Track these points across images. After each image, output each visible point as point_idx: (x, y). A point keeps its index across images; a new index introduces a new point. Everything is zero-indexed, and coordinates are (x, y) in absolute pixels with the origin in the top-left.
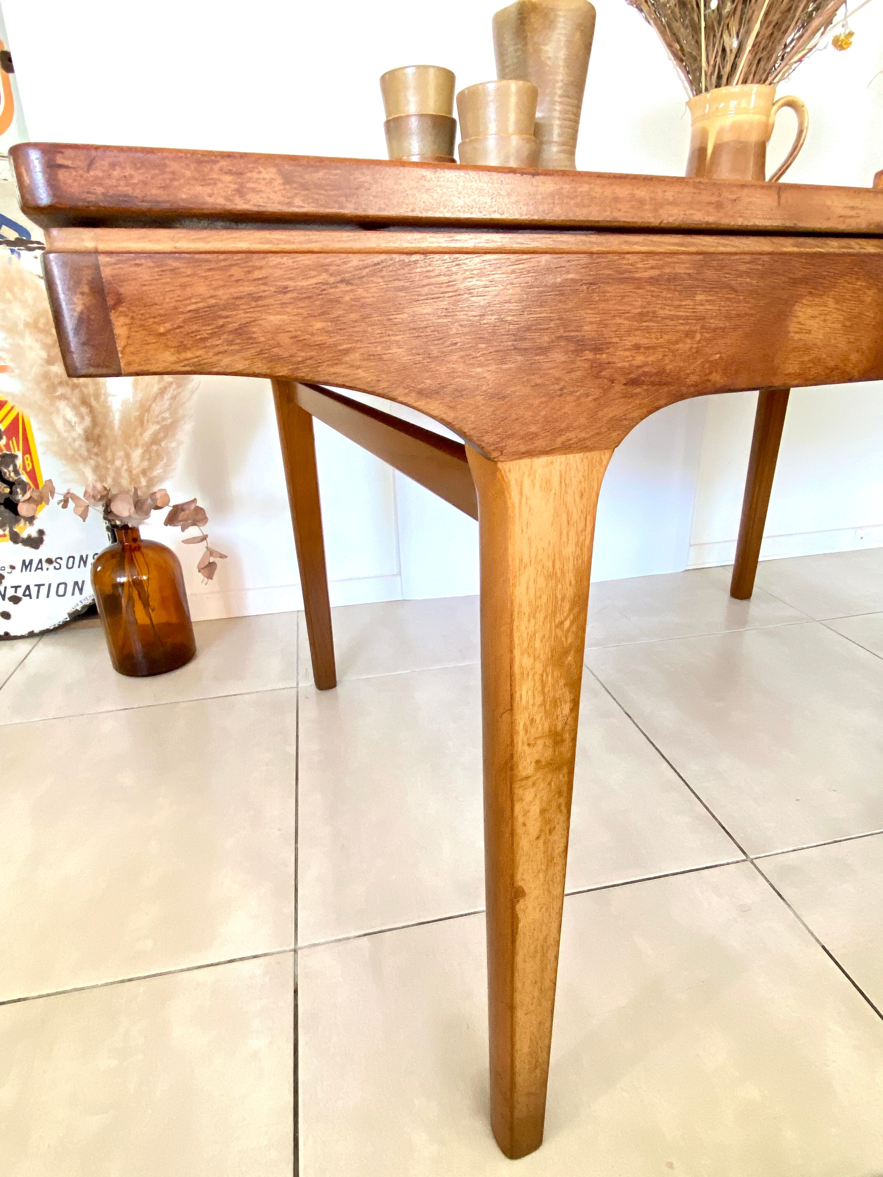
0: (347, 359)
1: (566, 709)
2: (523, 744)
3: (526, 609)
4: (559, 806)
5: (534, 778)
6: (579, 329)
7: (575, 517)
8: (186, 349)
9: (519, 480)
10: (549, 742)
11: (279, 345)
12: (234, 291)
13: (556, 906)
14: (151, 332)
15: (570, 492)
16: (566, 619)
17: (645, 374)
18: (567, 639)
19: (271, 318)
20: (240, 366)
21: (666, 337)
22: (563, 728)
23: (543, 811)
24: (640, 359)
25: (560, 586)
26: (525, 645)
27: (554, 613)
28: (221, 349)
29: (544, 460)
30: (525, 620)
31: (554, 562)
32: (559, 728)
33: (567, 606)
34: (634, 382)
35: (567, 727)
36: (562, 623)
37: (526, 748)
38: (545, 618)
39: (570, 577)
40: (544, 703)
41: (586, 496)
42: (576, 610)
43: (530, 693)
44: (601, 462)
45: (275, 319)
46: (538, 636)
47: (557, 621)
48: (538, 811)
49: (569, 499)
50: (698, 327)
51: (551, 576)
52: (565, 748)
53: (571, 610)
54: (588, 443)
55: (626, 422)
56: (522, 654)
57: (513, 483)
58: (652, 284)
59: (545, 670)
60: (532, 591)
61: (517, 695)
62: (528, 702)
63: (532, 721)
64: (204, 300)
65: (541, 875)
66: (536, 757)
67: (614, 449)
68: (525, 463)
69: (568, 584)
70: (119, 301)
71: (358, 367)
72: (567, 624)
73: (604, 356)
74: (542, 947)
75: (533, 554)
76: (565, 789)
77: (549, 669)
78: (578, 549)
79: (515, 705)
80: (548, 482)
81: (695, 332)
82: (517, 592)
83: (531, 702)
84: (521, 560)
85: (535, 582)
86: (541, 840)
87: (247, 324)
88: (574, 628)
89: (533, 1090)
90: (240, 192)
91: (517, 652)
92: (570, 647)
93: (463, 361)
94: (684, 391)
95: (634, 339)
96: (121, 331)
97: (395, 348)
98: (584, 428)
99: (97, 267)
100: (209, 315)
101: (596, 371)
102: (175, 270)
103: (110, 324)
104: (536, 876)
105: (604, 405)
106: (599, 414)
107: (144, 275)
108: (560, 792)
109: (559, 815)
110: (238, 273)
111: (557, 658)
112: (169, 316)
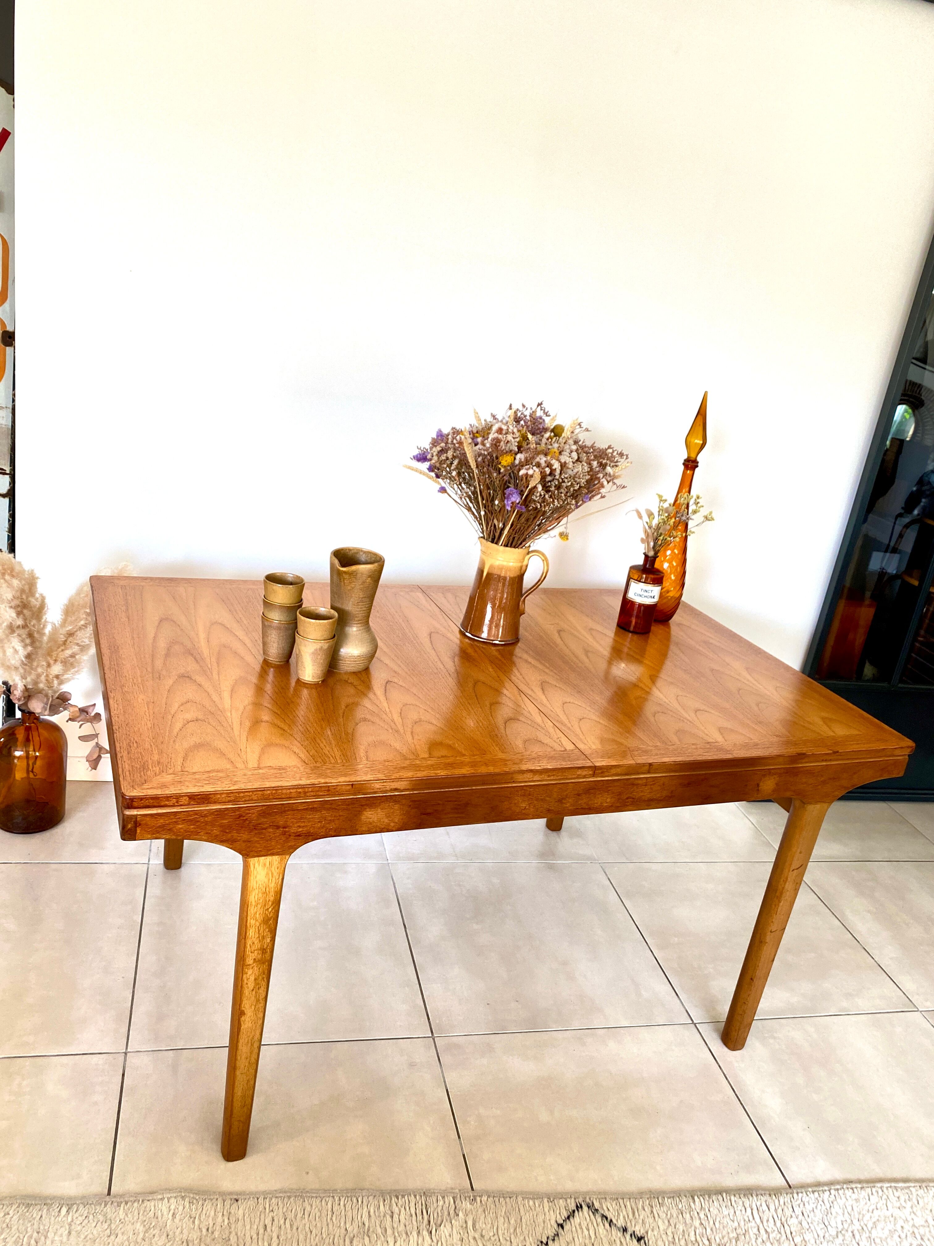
0: (199, 834)
1: (269, 940)
3: (254, 903)
4: (263, 978)
5: (252, 966)
6: (278, 823)
7: (275, 874)
8: (154, 834)
9: (254, 863)
10: (260, 952)
12: (170, 821)
13: (260, 1022)
14: (146, 831)
15: (273, 867)
17: (302, 833)
18: (270, 914)
21: (311, 823)
23: (255, 979)
24: (301, 829)
25: (268, 896)
26: (251, 916)
27: (265, 905)
28: (163, 834)
29: (263, 858)
30: (253, 907)
31: (266, 888)
32: (265, 947)
33: (270, 903)
34: (299, 836)
35: (268, 947)
36: (268, 909)
37: (250, 953)
38: (261, 907)
39: (272, 893)
40: (259, 937)
41: (279, 868)
42: (274, 905)
43: (252, 934)
44: (285, 858)
45: (180, 826)
46: (258, 913)
47: (266, 908)
48: (253, 978)
49: (273, 869)
51: (265, 893)
52: (267, 956)
53: (272, 905)
54: (281, 853)
55: (296, 846)
56: (251, 919)
57: (252, 864)
59: (260, 925)
60: (256, 898)
61: (248, 934)
63: (253, 943)
65: (253, 1007)
66: (254, 957)
67: (291, 854)
68: (256, 859)
69: (271, 896)
70: (140, 824)
71: (203, 836)
72: (270, 909)
73: (287, 829)
74: (251, 1040)
75: (258, 885)
76: (266, 972)
77: (262, 925)
79: (246, 937)
80: (265, 865)
81: (322, 821)
82: (250, 898)
83: (253, 936)
86: (254, 992)
88: (273, 911)
89: (242, 1119)
90: (177, 802)
91: (249, 918)
92: (271, 918)
93: (237, 833)
94: (319, 837)
95: (298, 825)
96: (138, 831)
97: (215, 831)
98: (279, 849)
99: (136, 818)
100: (162, 827)
101: (284, 833)
102: (156, 818)
103: (136, 830)
104: (251, 1007)
105: (287, 842)
106: (286, 845)
107: (148, 819)
108: (264, 974)
109: (263, 982)
110: (172, 817)
111: (266, 921)
112: (151, 828)
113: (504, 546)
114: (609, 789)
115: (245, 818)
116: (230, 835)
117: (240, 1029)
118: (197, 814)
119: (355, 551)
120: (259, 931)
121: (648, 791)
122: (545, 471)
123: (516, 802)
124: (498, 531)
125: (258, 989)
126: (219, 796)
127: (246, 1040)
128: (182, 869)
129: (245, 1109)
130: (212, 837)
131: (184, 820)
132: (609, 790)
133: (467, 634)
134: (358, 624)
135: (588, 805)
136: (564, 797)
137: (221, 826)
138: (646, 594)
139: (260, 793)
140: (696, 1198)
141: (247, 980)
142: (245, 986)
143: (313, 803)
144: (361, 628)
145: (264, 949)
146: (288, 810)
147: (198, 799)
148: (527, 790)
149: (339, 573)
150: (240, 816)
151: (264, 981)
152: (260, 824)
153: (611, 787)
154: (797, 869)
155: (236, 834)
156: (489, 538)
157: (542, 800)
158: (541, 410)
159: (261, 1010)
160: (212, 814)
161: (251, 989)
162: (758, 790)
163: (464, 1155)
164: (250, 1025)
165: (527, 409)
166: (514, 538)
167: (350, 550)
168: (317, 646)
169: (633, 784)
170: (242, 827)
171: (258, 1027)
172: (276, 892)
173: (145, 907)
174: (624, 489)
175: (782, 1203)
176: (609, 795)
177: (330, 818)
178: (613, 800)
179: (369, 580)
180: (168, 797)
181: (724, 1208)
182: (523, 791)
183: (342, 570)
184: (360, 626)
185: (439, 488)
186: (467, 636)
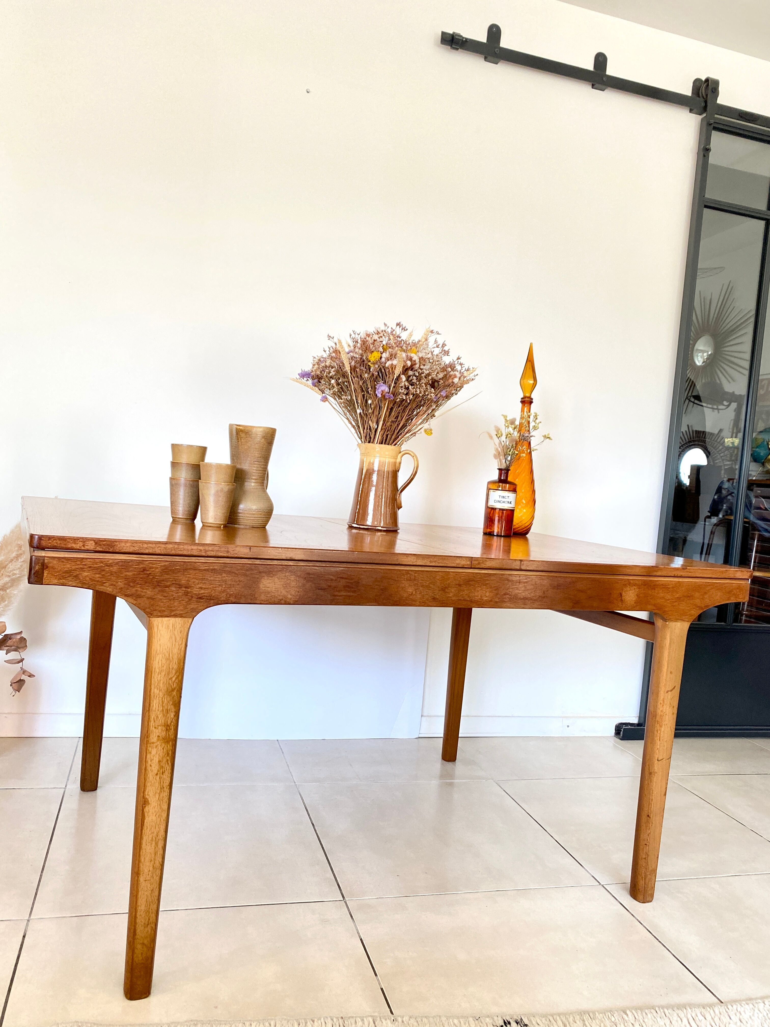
0: (104, 585)
1: (172, 715)
2: (153, 727)
3: (157, 670)
4: (167, 760)
5: (156, 744)
6: (180, 581)
7: (178, 639)
8: (61, 579)
9: (157, 624)
10: (164, 728)
11: (86, 580)
12: (77, 567)
14: (52, 575)
15: (176, 630)
16: (173, 677)
17: (204, 596)
18: (173, 685)
19: (85, 573)
20: (74, 585)
21: (212, 586)
22: (171, 724)
23: (159, 761)
24: (202, 591)
25: (171, 663)
26: (156, 684)
27: (168, 674)
28: (70, 580)
29: (166, 619)
30: (157, 674)
31: (169, 654)
32: (169, 723)
33: (174, 672)
34: (200, 598)
35: (172, 724)
36: (171, 678)
37: (154, 728)
38: (165, 675)
39: (176, 660)
40: (163, 710)
41: (182, 633)
42: (178, 674)
43: (157, 705)
44: (188, 622)
45: (86, 574)
46: (161, 682)
47: (170, 677)
49: (176, 633)
50: (224, 584)
51: (168, 659)
52: (171, 733)
53: (176, 673)
54: (184, 615)
55: (198, 610)
56: (155, 688)
57: (155, 625)
58: (205, 571)
59: (164, 696)
60: (160, 663)
61: (152, 705)
62: (156, 708)
63: (157, 717)
64: (68, 568)
65: (157, 796)
66: (158, 734)
67: (193, 618)
68: (160, 619)
69: (175, 663)
70: (47, 567)
71: (108, 587)
72: (174, 679)
73: (189, 590)
74: (156, 838)
75: (162, 650)
76: (170, 753)
77: (166, 696)
78: (179, 651)
79: (151, 709)
80: (168, 626)
81: (223, 585)
82: (155, 662)
83: (158, 709)
84: (156, 652)
85: (161, 660)
86: (158, 778)
87: (78, 575)
88: (177, 681)
91: (153, 687)
92: (175, 689)
93: (141, 588)
94: (220, 602)
95: (200, 586)
96: (45, 574)
97: (119, 583)
98: (182, 610)
99: (44, 560)
100: (69, 572)
101: (186, 594)
102: (63, 562)
103: (43, 573)
104: (155, 795)
105: (190, 604)
106: (188, 607)
107: (55, 562)
108: (168, 754)
109: (167, 765)
110: (79, 563)
111: (169, 692)
112: (58, 572)
113: (379, 443)
114: (487, 582)
115: (148, 572)
116: (134, 589)
117: (144, 822)
118: (102, 562)
120: (163, 703)
121: (523, 589)
122: (406, 364)
123: (403, 586)
124: (373, 431)
125: (163, 774)
126: (123, 544)
127: (150, 836)
128: (98, 790)
129: (149, 929)
130: (117, 589)
131: (90, 567)
132: (487, 584)
133: (353, 525)
134: (255, 482)
135: (469, 596)
136: (446, 586)
137: (126, 578)
138: (504, 500)
139: (163, 546)
140: (628, 1012)
141: (151, 761)
142: (149, 768)
143: (214, 564)
144: (258, 487)
145: (168, 726)
146: (190, 569)
147: (104, 545)
148: (412, 575)
150: (144, 570)
151: (168, 763)
152: (163, 581)
153: (488, 580)
154: (671, 691)
155: (139, 589)
156: (366, 441)
157: (427, 586)
159: (166, 799)
160: (117, 564)
161: (156, 773)
162: (622, 600)
163: (382, 989)
164: (154, 818)
165: (388, 327)
166: (387, 436)
169: (508, 580)
170: (146, 583)
171: (162, 820)
172: (179, 660)
173: (59, 817)
175: (717, 1012)
176: (487, 588)
177: (229, 583)
178: (492, 594)
179: (263, 441)
180: (75, 539)
181: (659, 1019)
182: (409, 575)
183: (239, 428)
184: (257, 484)
185: (321, 398)
186: (353, 527)
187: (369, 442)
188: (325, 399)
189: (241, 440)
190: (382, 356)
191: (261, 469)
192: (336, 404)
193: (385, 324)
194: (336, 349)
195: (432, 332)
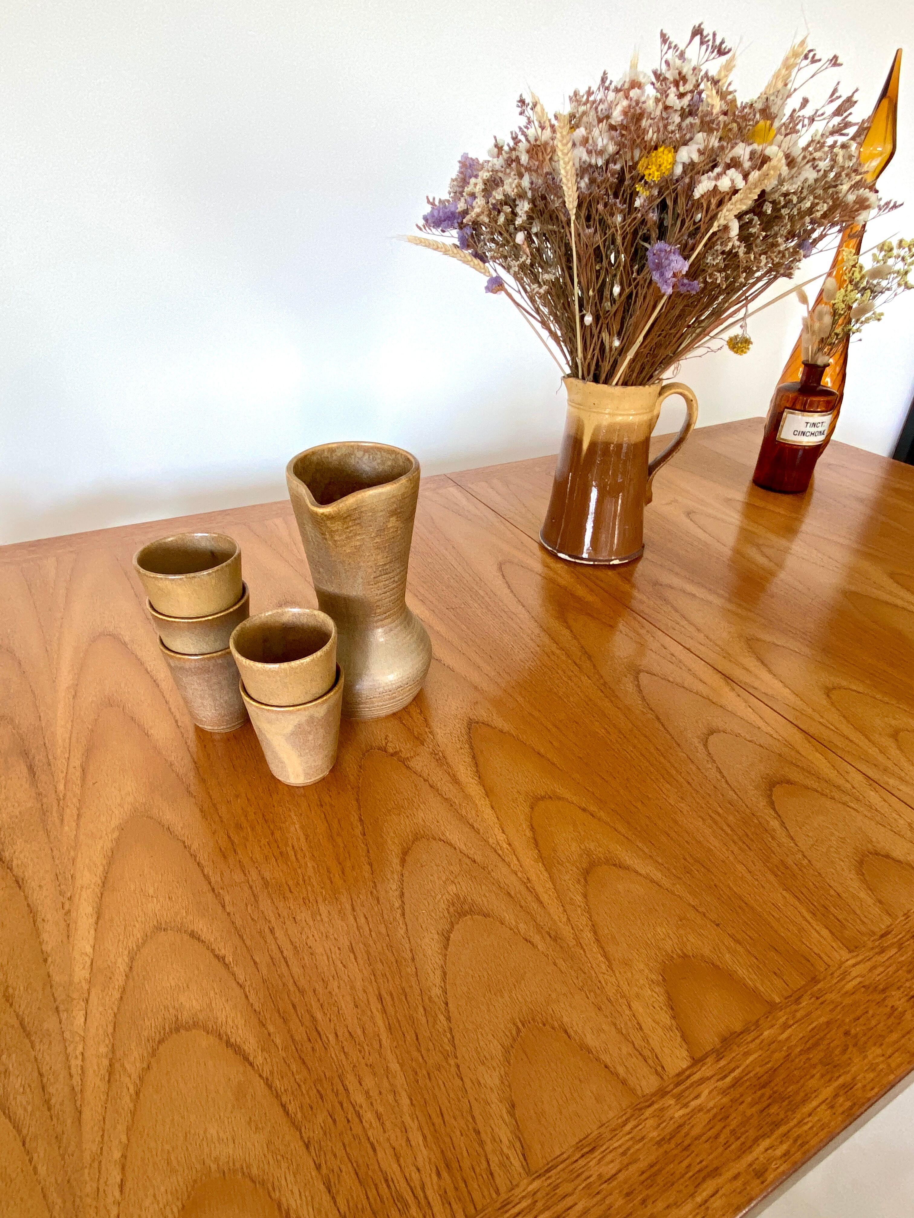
113: (622, 385)
119: (344, 451)
124: (611, 358)
133: (561, 555)
134: (385, 618)
138: (813, 430)
144: (394, 625)
149: (319, 521)
156: (588, 374)
158: (702, 43)
166: (643, 366)
167: (332, 451)
168: (300, 716)
174: (895, 211)
179: (393, 522)
183: (322, 514)
184: (392, 633)
185: (486, 284)
186: (560, 558)
187: (596, 380)
188: (496, 285)
189: (332, 537)
190: (678, 159)
191: (395, 585)
192: (519, 292)
193: (664, 38)
194: (538, 143)
195: (811, 57)
